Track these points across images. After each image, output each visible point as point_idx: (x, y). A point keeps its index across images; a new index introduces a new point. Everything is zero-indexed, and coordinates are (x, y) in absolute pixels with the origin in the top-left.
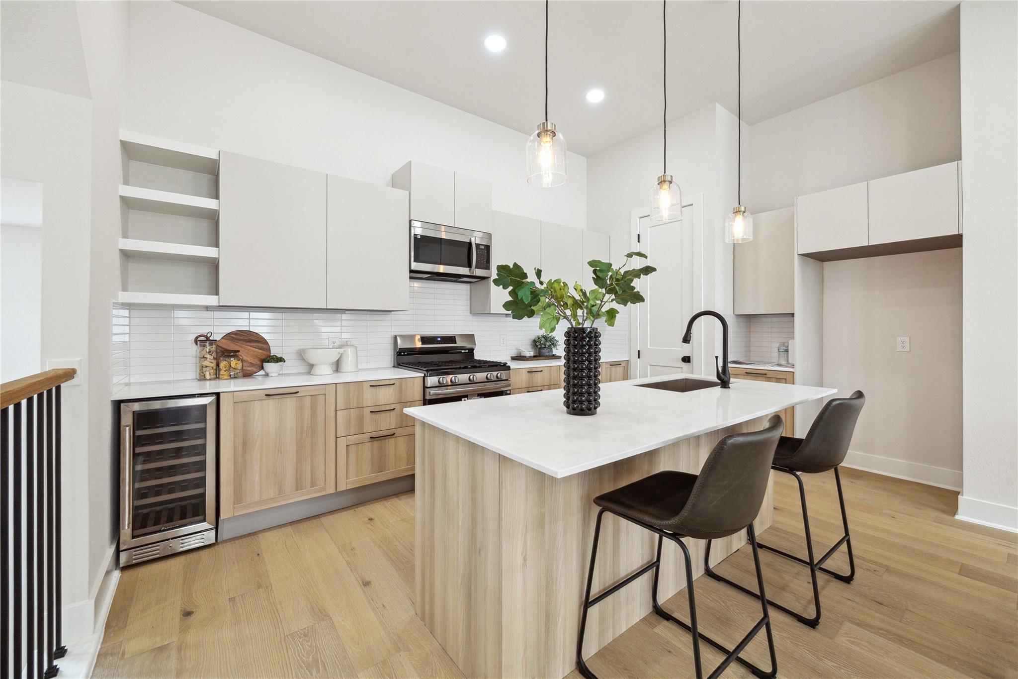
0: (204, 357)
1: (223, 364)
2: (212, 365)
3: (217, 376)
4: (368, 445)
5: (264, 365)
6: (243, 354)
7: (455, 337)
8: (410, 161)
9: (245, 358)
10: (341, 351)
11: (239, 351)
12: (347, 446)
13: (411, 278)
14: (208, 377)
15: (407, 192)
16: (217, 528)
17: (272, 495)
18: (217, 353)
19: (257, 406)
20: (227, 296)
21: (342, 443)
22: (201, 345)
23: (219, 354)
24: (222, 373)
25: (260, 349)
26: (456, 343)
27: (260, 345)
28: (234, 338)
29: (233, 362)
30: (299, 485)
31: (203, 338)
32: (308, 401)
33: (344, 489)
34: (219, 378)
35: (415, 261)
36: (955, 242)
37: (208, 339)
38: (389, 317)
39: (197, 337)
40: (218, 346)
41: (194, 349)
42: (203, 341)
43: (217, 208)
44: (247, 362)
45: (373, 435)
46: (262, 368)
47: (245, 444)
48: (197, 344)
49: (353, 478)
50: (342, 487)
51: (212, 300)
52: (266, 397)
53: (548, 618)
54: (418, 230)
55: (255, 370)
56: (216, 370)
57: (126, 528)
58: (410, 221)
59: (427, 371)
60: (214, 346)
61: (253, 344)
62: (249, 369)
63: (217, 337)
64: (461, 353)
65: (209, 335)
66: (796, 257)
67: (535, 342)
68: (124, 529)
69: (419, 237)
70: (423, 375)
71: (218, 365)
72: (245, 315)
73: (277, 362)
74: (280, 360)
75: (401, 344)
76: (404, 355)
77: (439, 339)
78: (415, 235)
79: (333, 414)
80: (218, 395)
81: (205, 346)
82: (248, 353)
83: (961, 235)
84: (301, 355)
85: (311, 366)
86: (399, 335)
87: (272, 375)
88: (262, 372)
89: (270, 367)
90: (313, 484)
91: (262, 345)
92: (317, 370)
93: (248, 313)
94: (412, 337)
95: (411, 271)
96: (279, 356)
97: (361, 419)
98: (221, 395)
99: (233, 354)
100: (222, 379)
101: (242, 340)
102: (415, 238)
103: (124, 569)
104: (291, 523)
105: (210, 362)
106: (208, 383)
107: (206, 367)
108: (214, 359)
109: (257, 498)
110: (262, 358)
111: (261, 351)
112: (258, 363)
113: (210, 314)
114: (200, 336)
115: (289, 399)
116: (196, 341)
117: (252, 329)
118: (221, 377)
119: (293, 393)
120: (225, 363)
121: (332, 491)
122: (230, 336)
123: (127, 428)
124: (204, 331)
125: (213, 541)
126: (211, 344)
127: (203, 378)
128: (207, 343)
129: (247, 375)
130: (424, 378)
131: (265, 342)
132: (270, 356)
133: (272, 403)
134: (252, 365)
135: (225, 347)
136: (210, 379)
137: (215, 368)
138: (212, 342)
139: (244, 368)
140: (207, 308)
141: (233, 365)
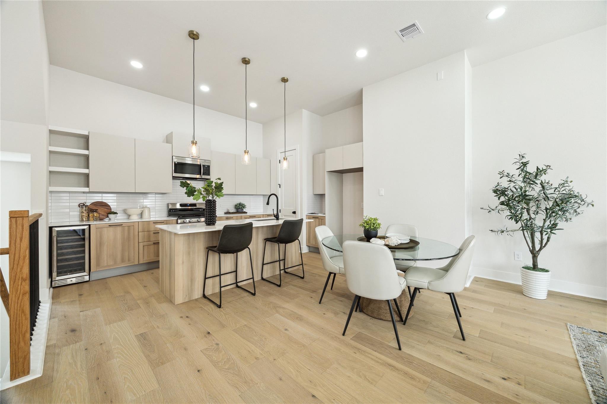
0: (83, 212)
1: (90, 215)
2: (86, 215)
3: (88, 220)
4: (153, 246)
5: (109, 216)
6: (99, 211)
7: (196, 204)
8: (172, 132)
9: (100, 212)
10: (142, 209)
11: (97, 210)
12: (143, 246)
13: (173, 179)
14: (84, 220)
15: (171, 145)
16: (89, 275)
17: (111, 264)
18: (88, 210)
19: (105, 229)
20: (92, 188)
21: (141, 245)
22: (81, 207)
23: (89, 211)
24: (90, 218)
25: (107, 209)
26: (196, 206)
27: (107, 207)
28: (95, 204)
29: (95, 214)
30: (123, 261)
31: (82, 205)
32: (126, 228)
33: (142, 263)
34: (89, 220)
35: (174, 173)
36: (361, 170)
37: (84, 205)
38: (165, 195)
39: (80, 204)
40: (88, 208)
41: (78, 209)
42: (82, 206)
43: (88, 154)
44: (101, 214)
45: (155, 242)
46: (108, 217)
47: (100, 244)
48: (79, 207)
49: (146, 258)
50: (141, 262)
51: (86, 190)
52: (109, 226)
53: (192, 280)
54: (175, 160)
55: (104, 217)
56: (88, 217)
57: (55, 272)
58: (172, 156)
59: (178, 217)
60: (87, 208)
61: (104, 207)
62: (102, 217)
63: (88, 204)
64: (199, 211)
65: (85, 203)
66: (326, 172)
67: (236, 206)
68: (54, 273)
69: (176, 163)
70: (177, 219)
71: (89, 215)
72: (100, 195)
73: (114, 214)
74: (116, 213)
75: (170, 207)
76: (172, 211)
77: (188, 205)
78: (174, 162)
79: (137, 234)
80: (90, 225)
81: (83, 208)
82: (102, 211)
83: (363, 167)
84: (125, 211)
85: (129, 216)
86: (170, 203)
87: (112, 219)
88: (108, 219)
89: (111, 216)
90: (129, 260)
91: (108, 207)
92: (132, 217)
93: (101, 194)
94: (175, 204)
95: (173, 177)
96: (115, 212)
97: (149, 236)
98: (91, 225)
99: (96, 211)
100: (90, 221)
101: (99, 205)
102: (175, 164)
103: (54, 288)
104: (120, 275)
105: (85, 214)
106: (85, 222)
107: (84, 216)
108: (87, 213)
109: (106, 265)
110: (108, 212)
111: (107, 210)
112: (106, 215)
113: (85, 195)
114: (81, 204)
115: (118, 227)
116: (79, 206)
117: (103, 201)
118: (90, 220)
119: (120, 225)
120: (92, 214)
121: (137, 263)
122: (94, 204)
123: (55, 236)
124: (82, 202)
125: (88, 280)
126: (86, 207)
127: (82, 220)
128: (84, 207)
129: (101, 219)
130: (177, 220)
131: (109, 206)
132: (111, 212)
133: (111, 229)
134: (103, 215)
135: (91, 208)
136: (85, 221)
137: (87, 216)
138: (86, 206)
139: (100, 217)
140: (84, 192)
141: (95, 215)
